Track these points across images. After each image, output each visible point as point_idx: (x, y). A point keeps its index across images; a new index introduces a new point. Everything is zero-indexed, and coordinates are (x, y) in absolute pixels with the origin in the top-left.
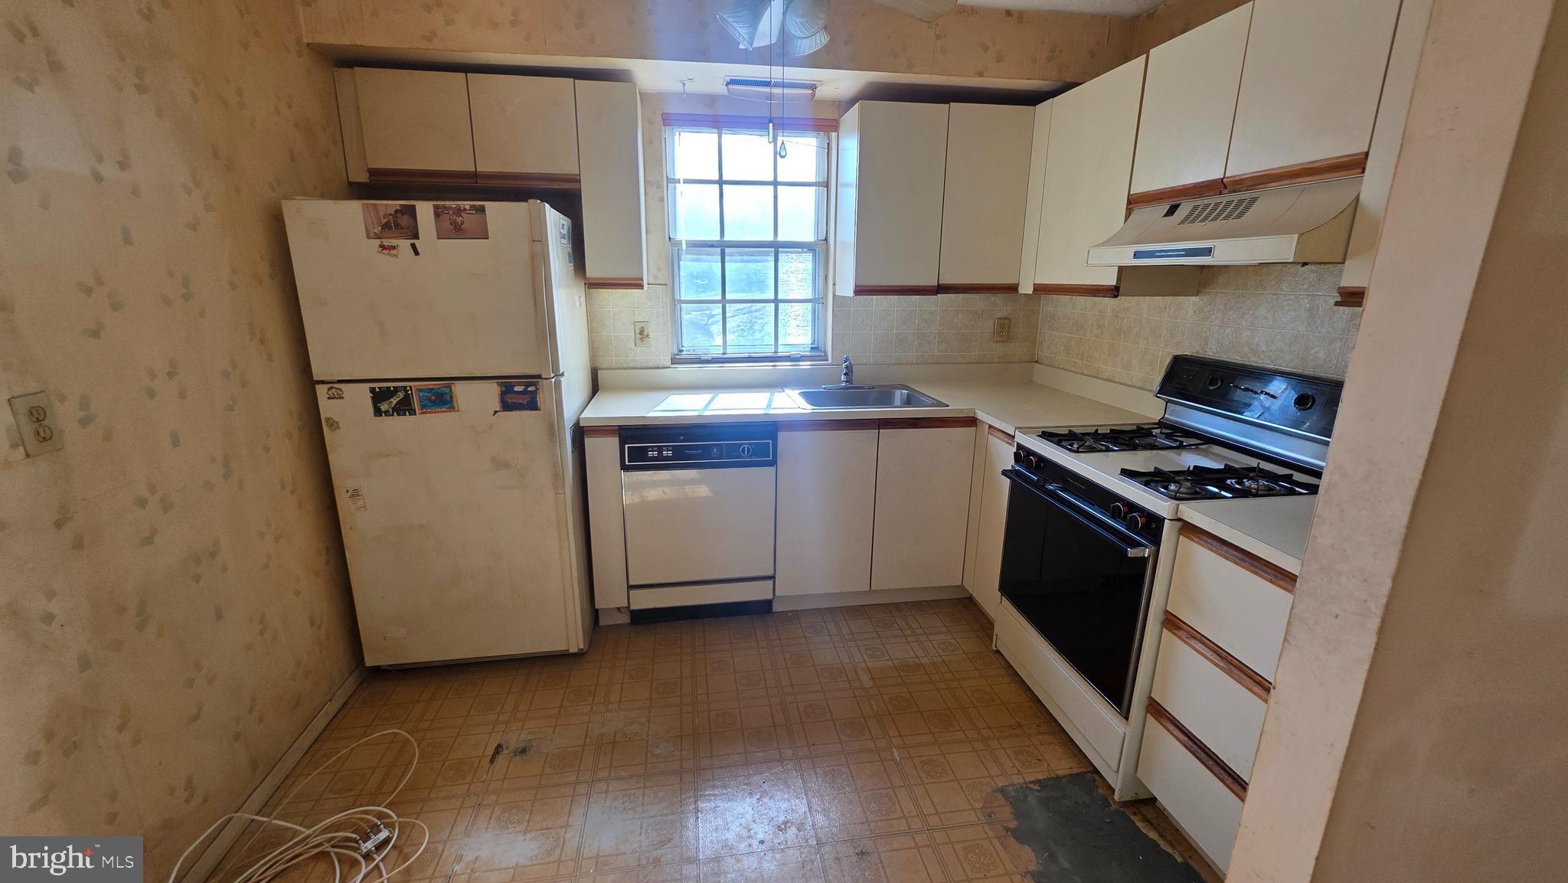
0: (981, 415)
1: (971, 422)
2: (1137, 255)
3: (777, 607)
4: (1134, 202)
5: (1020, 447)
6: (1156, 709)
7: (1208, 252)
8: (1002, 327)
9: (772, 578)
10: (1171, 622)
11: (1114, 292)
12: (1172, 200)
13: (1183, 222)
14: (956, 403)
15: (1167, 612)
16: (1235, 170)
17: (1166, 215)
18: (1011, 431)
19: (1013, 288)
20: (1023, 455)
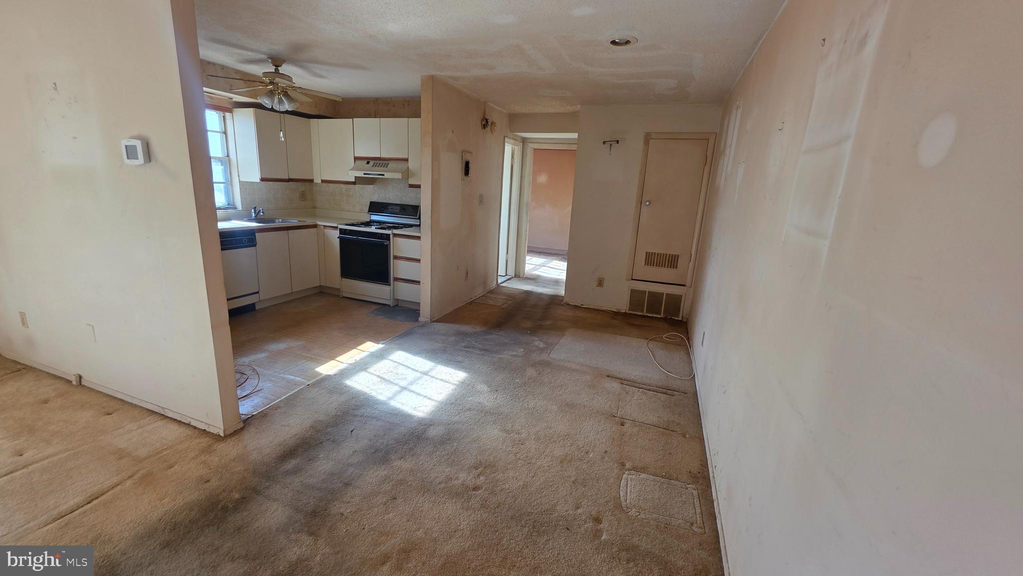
0: (319, 223)
1: (315, 226)
2: (364, 174)
3: (257, 308)
4: (356, 159)
5: (340, 229)
6: (396, 279)
7: (383, 175)
8: (303, 194)
9: (258, 293)
10: (396, 258)
11: (354, 183)
12: (368, 160)
13: (373, 166)
14: (309, 222)
15: (394, 256)
16: (384, 155)
17: (367, 164)
18: (335, 225)
19: (312, 181)
20: (342, 231)
